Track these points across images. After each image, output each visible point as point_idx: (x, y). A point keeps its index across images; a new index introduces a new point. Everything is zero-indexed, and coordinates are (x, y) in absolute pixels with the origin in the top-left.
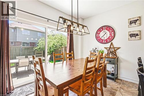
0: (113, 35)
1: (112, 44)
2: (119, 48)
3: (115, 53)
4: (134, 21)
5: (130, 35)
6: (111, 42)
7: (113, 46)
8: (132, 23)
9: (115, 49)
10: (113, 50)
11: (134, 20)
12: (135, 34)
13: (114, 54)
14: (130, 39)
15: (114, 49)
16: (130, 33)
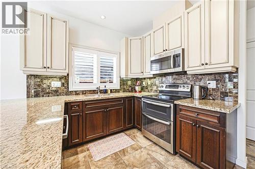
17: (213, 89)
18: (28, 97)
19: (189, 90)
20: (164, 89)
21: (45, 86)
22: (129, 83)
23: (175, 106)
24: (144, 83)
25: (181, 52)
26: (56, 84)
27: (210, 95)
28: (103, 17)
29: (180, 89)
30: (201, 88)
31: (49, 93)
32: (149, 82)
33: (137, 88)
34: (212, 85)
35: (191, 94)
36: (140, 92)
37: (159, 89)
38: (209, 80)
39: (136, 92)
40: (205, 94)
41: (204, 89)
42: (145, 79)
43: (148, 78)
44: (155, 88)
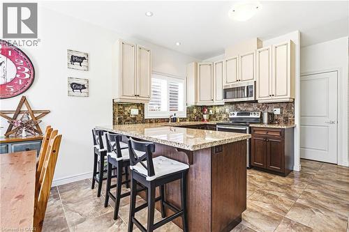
0: (27, 76)
1: (24, 100)
2: (46, 113)
3: (37, 125)
4: (78, 57)
5: (72, 85)
6: (23, 95)
7: (28, 106)
8: (75, 61)
9: (36, 115)
10: (31, 119)
11: (79, 55)
12: (79, 85)
13: (35, 131)
14: (72, 93)
15: (33, 116)
16: (72, 81)
17: (278, 115)
18: (114, 124)
19: (259, 117)
20: (235, 116)
21: (126, 113)
22: (195, 111)
23: (250, 128)
24: (211, 111)
25: (253, 84)
26: (135, 112)
27: (276, 120)
28: (178, 44)
29: (251, 116)
30: (269, 114)
31: (129, 121)
32: (218, 110)
33: (205, 117)
34: (277, 111)
35: (261, 120)
36: (208, 121)
37: (230, 117)
38: (275, 108)
39: (203, 120)
40: (272, 119)
41: (271, 115)
42: (212, 106)
43: (216, 106)
44: (224, 116)
